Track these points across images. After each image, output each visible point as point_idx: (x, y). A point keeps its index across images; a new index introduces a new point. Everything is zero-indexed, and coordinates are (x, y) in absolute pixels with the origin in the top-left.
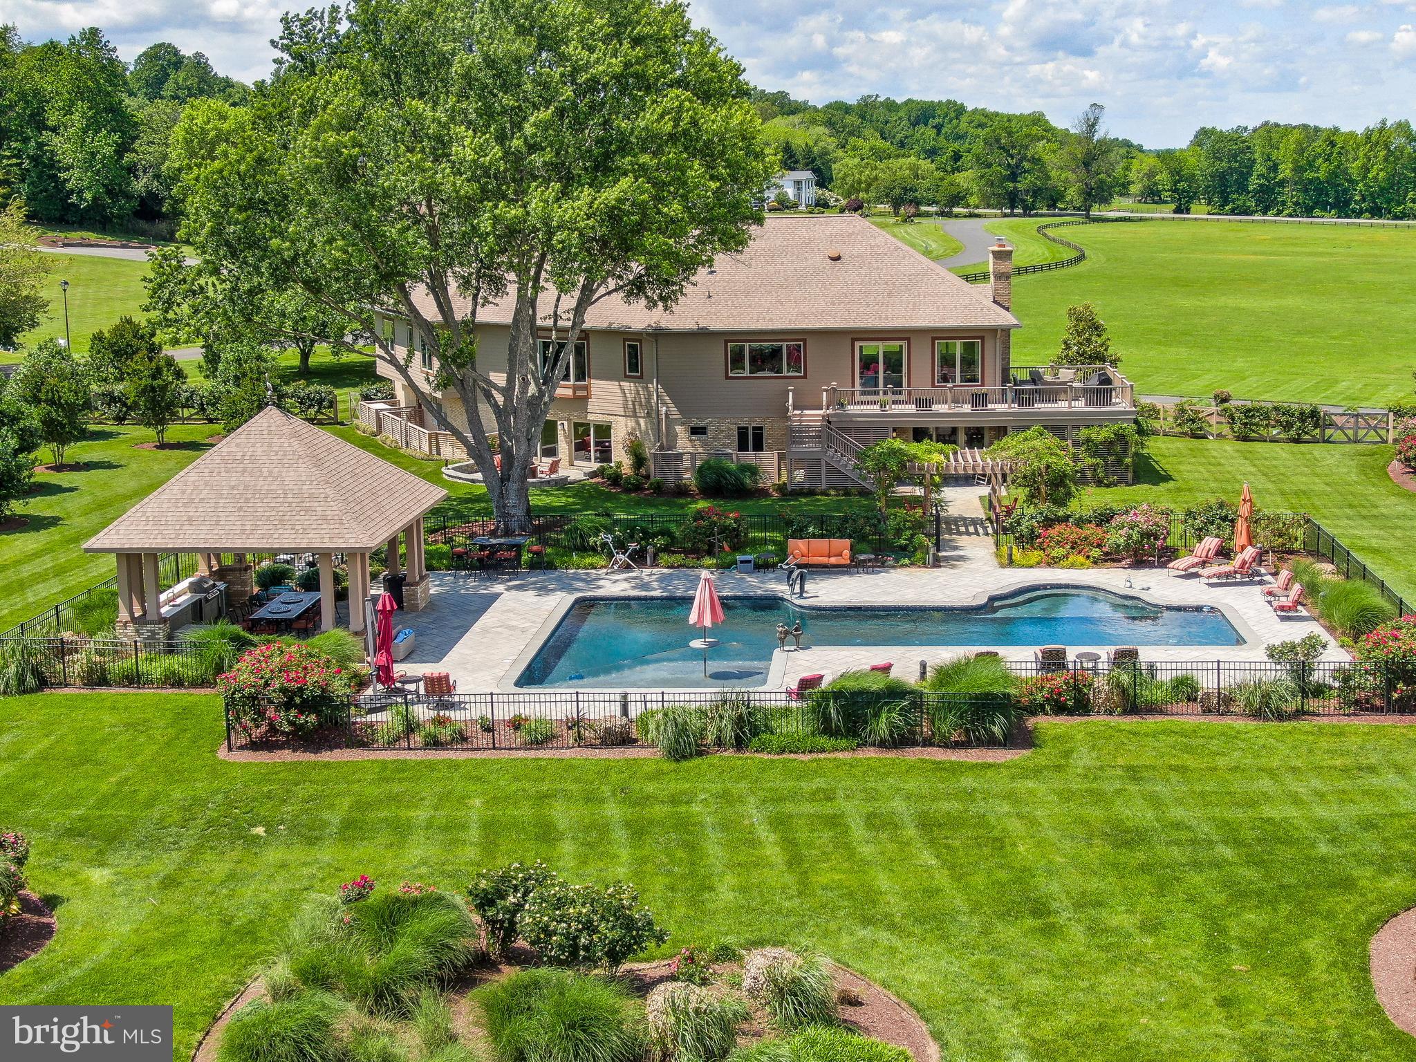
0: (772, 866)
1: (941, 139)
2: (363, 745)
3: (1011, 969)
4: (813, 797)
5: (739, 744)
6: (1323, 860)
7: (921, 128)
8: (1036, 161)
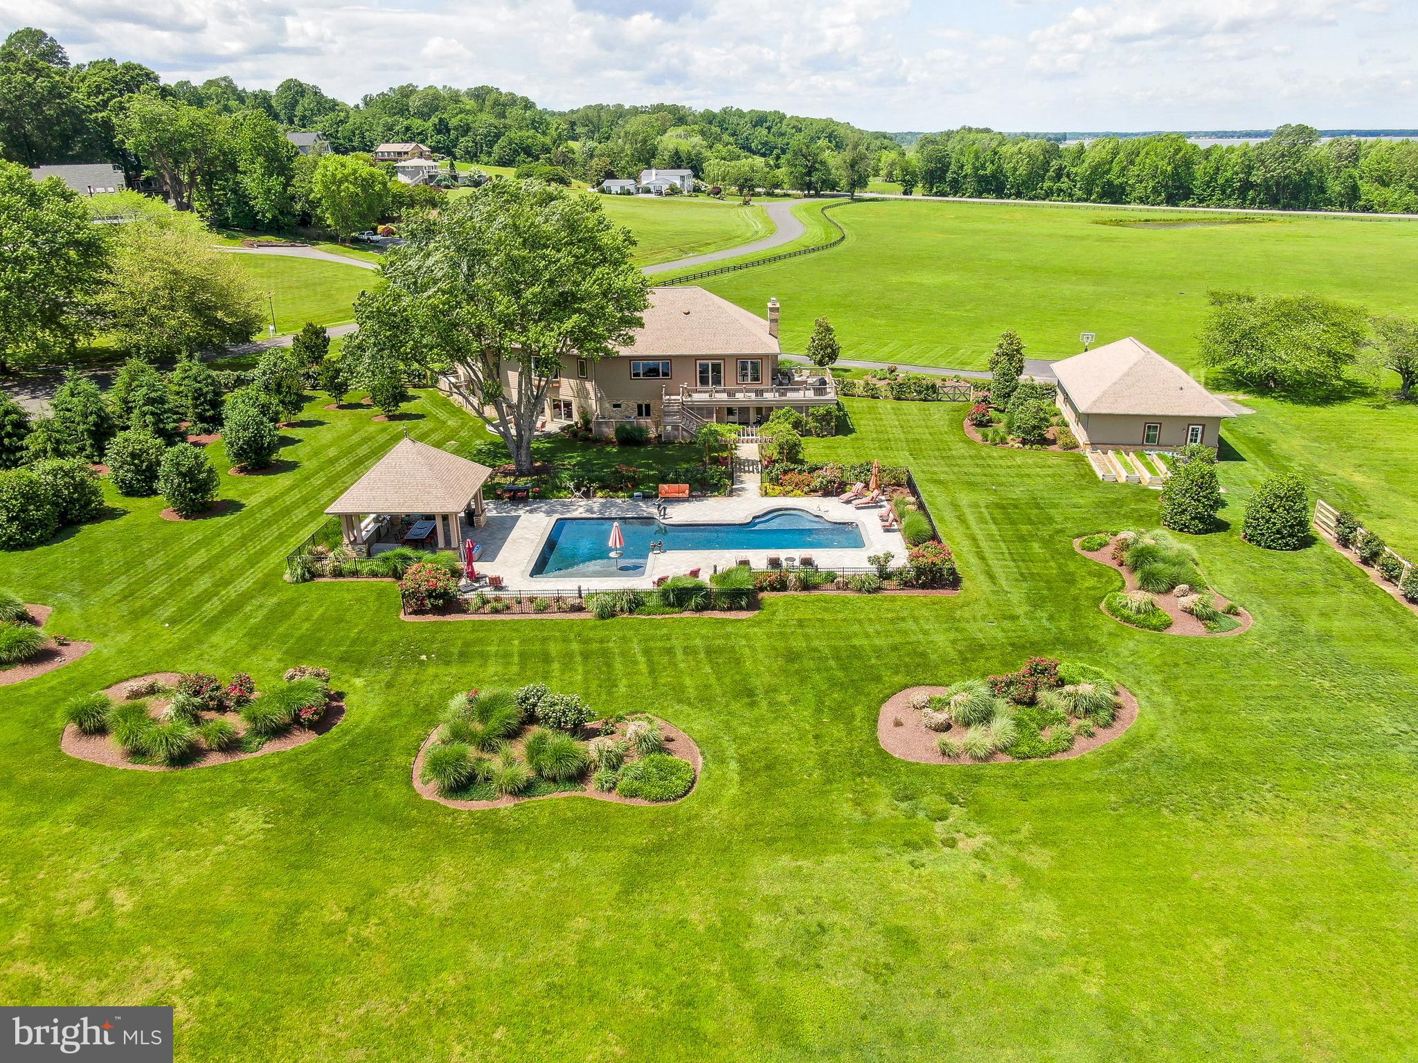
0: (642, 674)
1: (771, 136)
2: (465, 612)
3: (735, 723)
4: (661, 639)
5: (631, 611)
6: (872, 667)
7: (759, 129)
8: (823, 163)
